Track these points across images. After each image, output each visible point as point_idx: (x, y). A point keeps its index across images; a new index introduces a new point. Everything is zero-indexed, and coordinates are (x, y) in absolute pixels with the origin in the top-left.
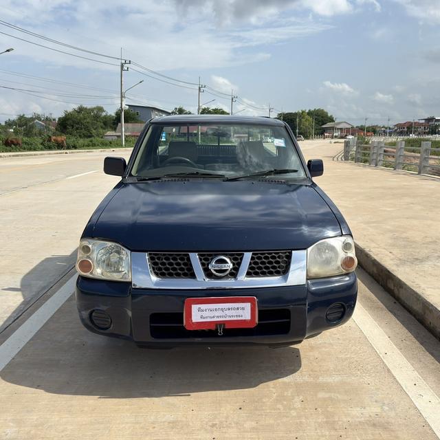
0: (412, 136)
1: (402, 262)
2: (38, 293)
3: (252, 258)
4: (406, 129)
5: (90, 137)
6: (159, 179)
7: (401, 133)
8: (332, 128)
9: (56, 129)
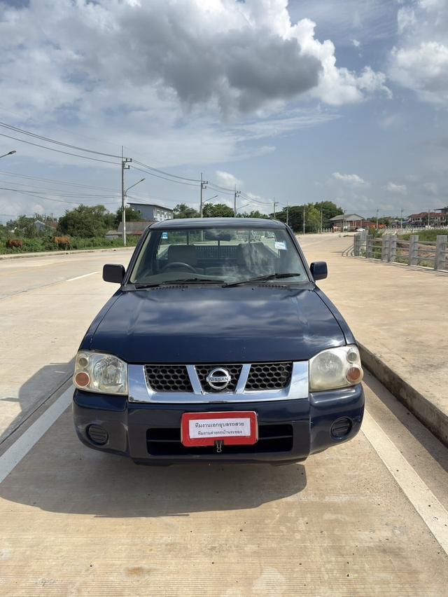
0: (428, 227)
1: (416, 369)
2: (36, 403)
3: (252, 370)
4: (421, 221)
5: (91, 236)
6: (157, 286)
7: (416, 225)
8: (342, 221)
9: (57, 229)
